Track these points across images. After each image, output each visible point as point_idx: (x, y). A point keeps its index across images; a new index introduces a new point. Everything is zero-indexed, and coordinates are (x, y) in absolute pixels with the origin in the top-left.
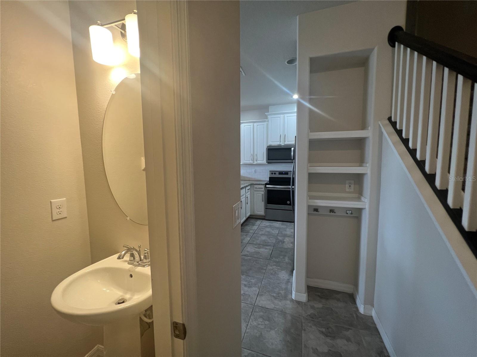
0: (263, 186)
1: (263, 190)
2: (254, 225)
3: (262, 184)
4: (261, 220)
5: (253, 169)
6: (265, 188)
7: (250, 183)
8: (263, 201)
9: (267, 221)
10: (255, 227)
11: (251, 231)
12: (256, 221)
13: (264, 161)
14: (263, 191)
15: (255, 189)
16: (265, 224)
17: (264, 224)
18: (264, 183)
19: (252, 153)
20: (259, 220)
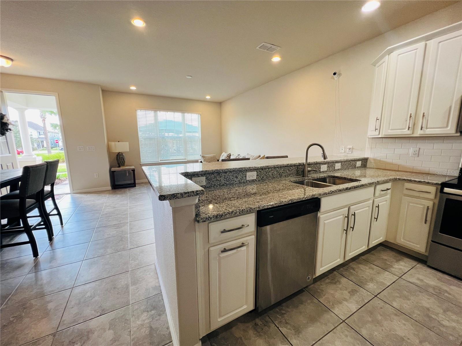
0: (432, 189)
1: (432, 196)
2: (385, 269)
3: (428, 183)
4: (414, 263)
5: (410, 148)
6: (439, 194)
7: (393, 177)
8: (426, 223)
9: (429, 270)
10: (387, 278)
11: (371, 286)
12: (398, 261)
13: (449, 128)
14: (431, 200)
15: (406, 192)
16: (421, 277)
17: (417, 276)
18: (440, 181)
19: (412, 111)
20: (406, 260)
